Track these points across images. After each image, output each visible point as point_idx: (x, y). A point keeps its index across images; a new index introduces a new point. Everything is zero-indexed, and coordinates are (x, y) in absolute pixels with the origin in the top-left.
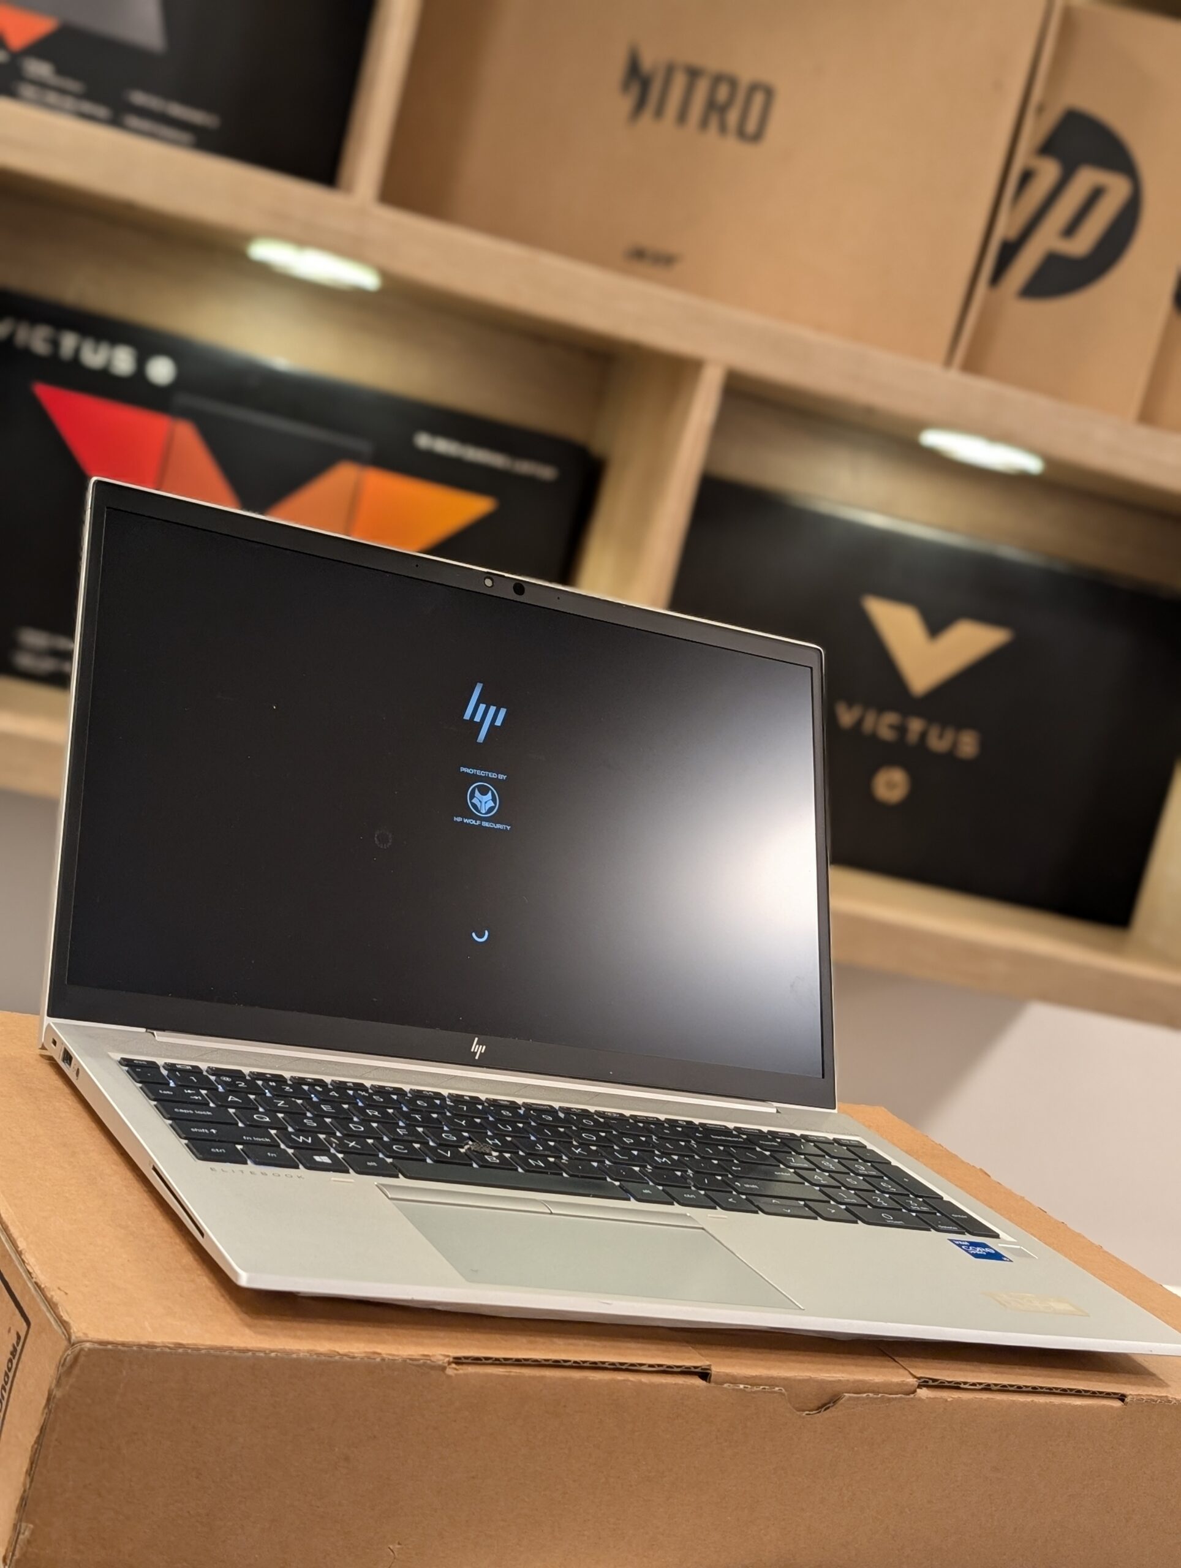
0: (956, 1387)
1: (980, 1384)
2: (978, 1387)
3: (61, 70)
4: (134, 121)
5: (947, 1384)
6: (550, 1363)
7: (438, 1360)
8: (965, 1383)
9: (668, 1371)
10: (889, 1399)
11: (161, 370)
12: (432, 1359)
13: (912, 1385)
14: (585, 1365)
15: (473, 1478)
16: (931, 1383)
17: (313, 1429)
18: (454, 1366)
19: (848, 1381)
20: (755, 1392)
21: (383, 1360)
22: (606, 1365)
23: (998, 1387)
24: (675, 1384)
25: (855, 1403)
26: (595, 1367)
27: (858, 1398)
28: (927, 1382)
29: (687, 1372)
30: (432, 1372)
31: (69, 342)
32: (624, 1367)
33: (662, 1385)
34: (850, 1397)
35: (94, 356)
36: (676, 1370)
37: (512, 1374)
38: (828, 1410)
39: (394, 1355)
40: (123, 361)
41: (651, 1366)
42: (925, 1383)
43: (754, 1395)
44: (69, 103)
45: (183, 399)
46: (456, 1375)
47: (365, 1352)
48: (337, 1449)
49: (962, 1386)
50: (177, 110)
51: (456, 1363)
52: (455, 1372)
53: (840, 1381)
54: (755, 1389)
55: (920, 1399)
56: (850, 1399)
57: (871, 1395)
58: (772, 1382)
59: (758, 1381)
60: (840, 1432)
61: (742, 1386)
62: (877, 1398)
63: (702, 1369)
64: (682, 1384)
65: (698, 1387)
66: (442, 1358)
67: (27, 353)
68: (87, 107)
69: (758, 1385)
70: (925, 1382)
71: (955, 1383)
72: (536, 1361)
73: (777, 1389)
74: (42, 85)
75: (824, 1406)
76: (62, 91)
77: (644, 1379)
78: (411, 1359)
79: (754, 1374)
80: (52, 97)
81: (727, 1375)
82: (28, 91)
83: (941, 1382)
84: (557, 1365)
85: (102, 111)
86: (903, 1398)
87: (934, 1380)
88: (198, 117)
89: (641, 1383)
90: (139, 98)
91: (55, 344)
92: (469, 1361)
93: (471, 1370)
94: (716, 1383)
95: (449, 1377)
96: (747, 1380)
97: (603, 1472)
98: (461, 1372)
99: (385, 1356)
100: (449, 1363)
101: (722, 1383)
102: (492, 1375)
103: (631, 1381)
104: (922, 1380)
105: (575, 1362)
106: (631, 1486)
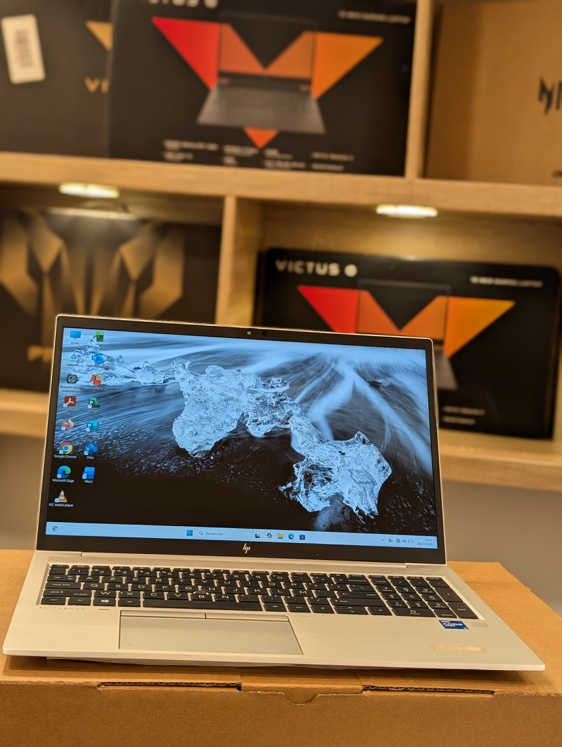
0: (387, 689)
1: (401, 688)
2: (400, 689)
3: (281, 151)
4: (316, 166)
5: (380, 688)
6: (153, 684)
7: (94, 684)
8: (392, 688)
9: (217, 686)
10: (345, 696)
11: (351, 271)
12: (90, 684)
13: (359, 689)
14: (172, 684)
15: (124, 738)
16: (370, 688)
17: (36, 717)
18: (103, 686)
19: (321, 688)
20: (266, 695)
21: (65, 684)
22: (183, 684)
23: (412, 689)
24: (221, 692)
25: (326, 699)
26: (177, 685)
27: (326, 696)
28: (369, 687)
29: (228, 686)
30: (91, 690)
31: (310, 266)
32: (193, 685)
33: (214, 692)
34: (320, 696)
35: (321, 270)
36: (221, 685)
37: (133, 689)
38: (311, 703)
39: (71, 682)
40: (334, 269)
41: (207, 684)
42: (366, 689)
43: (266, 696)
44: (287, 165)
45: (362, 281)
46: (103, 690)
47: (56, 681)
48: (50, 726)
49: (390, 689)
50: (334, 157)
51: (105, 685)
52: (103, 689)
53: (316, 688)
54: (267, 693)
55: (364, 696)
56: (320, 697)
57: (334, 694)
58: (277, 689)
59: (268, 689)
60: (320, 714)
61: (259, 692)
62: (337, 696)
63: (236, 684)
64: (226, 692)
65: (235, 693)
66: (95, 683)
67: (294, 274)
68: (295, 164)
69: (268, 691)
70: (367, 687)
71: (386, 688)
72: (145, 683)
73: (279, 693)
74: (274, 159)
75: (310, 701)
76: (283, 160)
77: (204, 690)
78: (79, 684)
79: (266, 686)
80: (279, 164)
81: (250, 687)
82: (269, 163)
83: (377, 688)
84: (156, 684)
85: (302, 165)
86: (354, 696)
87: (372, 687)
88: (344, 158)
89: (202, 692)
90: (317, 155)
91: (305, 268)
92: (110, 684)
93: (111, 688)
94: (245, 691)
95: (99, 691)
96: (262, 689)
97: (192, 735)
98: (106, 689)
99: (66, 683)
100: (99, 686)
101: (248, 691)
102: (122, 690)
103: (197, 691)
104: (365, 687)
105: (166, 683)
106: (209, 742)
